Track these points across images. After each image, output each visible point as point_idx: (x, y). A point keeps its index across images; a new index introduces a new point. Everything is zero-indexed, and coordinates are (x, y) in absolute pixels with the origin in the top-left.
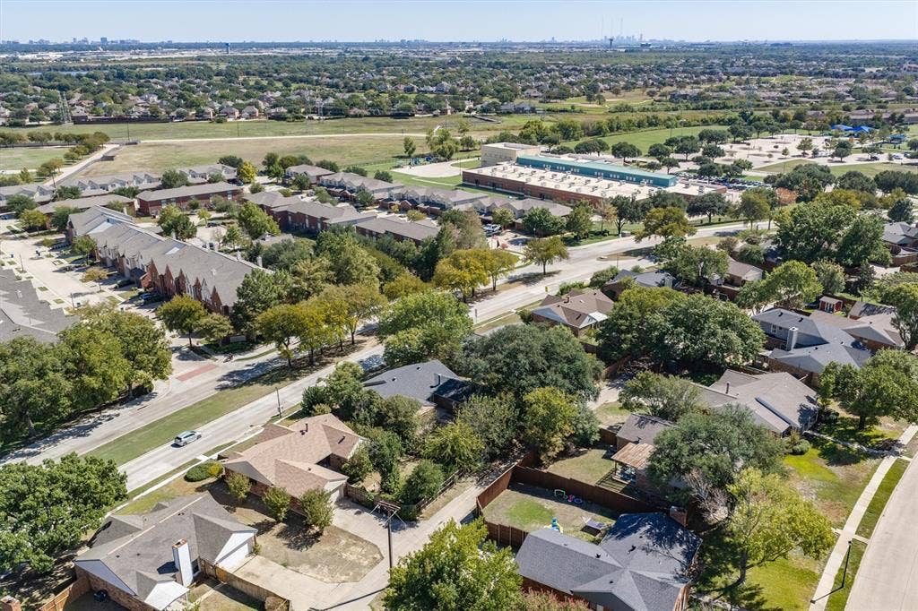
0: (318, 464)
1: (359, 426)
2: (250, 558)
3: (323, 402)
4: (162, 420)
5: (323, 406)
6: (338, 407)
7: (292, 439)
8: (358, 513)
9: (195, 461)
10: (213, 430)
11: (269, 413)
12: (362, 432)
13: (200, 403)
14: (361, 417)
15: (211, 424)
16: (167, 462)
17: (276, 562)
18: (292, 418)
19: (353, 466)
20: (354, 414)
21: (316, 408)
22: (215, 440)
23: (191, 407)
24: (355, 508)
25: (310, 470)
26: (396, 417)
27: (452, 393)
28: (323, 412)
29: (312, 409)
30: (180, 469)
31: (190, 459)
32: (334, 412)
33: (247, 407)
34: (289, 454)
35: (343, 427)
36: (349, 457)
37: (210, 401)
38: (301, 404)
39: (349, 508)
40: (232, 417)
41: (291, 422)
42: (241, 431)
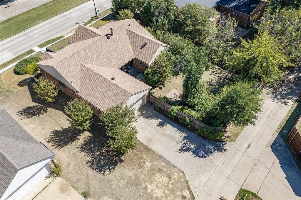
0: (121, 69)
1: (159, 32)
2: (50, 180)
3: (127, 8)
4: (16, 17)
5: (127, 12)
6: (139, 12)
7: (99, 43)
8: (161, 125)
9: (31, 51)
10: (48, 26)
11: (89, 14)
12: (161, 38)
13: (44, 5)
14: (160, 24)
15: (49, 21)
16: (11, 51)
17: (76, 189)
18: (104, 19)
19: (155, 73)
20: (154, 20)
21: (121, 12)
22: (49, 34)
23: (37, 8)
24: (157, 117)
25: (113, 79)
26: (194, 25)
27: (234, 4)
28: (127, 17)
29: (118, 14)
30: (18, 58)
31: (27, 50)
32: (136, 17)
33: (75, 9)
34: (94, 58)
35: (144, 33)
36: (150, 63)
37: (51, 4)
38: (111, 9)
39: (152, 117)
40: (63, 17)
41: (103, 22)
42: (69, 27)
